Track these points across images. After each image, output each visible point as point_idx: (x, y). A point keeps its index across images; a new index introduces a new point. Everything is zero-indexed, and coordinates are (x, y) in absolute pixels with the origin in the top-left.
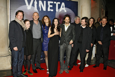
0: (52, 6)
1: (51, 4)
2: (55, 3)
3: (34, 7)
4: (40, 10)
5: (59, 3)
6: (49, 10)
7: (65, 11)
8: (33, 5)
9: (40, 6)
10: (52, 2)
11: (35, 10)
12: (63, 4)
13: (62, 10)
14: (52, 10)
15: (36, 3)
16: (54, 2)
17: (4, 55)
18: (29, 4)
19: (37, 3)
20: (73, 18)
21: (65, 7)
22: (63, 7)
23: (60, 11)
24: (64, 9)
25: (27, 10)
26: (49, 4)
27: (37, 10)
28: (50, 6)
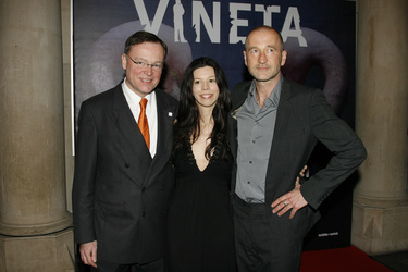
0: (245, 23)
1: (241, 15)
2: (259, 8)
3: (173, 26)
4: (198, 40)
5: (277, 9)
6: (234, 38)
7: (303, 43)
8: (168, 19)
9: (196, 22)
10: (247, 7)
11: (177, 40)
12: (293, 13)
13: (289, 38)
15: (179, 10)
16: (253, 8)
17: (48, 228)
18: (151, 17)
19: (182, 12)
20: (333, 73)
21: (302, 25)
22: (293, 26)
24: (298, 33)
26: (233, 15)
27: (183, 40)
28: (237, 23)
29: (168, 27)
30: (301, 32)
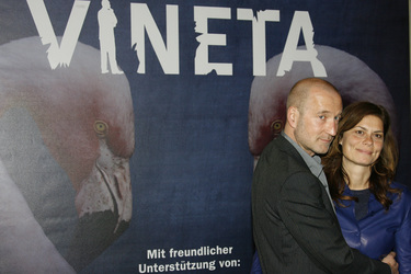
0: (220, 40)
1: (214, 25)
2: (244, 14)
4: (141, 69)
5: (274, 15)
6: (202, 66)
7: (320, 71)
8: (90, 34)
9: (137, 39)
10: (223, 13)
11: (104, 70)
12: (302, 21)
13: (296, 64)
14: (225, 69)
18: (59, 30)
19: (114, 21)
21: (317, 41)
22: (301, 43)
23: (281, 73)
24: (310, 54)
25: (47, 68)
26: (201, 26)
27: (116, 70)
28: (207, 40)
29: (89, 49)
30: (315, 53)
